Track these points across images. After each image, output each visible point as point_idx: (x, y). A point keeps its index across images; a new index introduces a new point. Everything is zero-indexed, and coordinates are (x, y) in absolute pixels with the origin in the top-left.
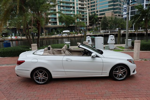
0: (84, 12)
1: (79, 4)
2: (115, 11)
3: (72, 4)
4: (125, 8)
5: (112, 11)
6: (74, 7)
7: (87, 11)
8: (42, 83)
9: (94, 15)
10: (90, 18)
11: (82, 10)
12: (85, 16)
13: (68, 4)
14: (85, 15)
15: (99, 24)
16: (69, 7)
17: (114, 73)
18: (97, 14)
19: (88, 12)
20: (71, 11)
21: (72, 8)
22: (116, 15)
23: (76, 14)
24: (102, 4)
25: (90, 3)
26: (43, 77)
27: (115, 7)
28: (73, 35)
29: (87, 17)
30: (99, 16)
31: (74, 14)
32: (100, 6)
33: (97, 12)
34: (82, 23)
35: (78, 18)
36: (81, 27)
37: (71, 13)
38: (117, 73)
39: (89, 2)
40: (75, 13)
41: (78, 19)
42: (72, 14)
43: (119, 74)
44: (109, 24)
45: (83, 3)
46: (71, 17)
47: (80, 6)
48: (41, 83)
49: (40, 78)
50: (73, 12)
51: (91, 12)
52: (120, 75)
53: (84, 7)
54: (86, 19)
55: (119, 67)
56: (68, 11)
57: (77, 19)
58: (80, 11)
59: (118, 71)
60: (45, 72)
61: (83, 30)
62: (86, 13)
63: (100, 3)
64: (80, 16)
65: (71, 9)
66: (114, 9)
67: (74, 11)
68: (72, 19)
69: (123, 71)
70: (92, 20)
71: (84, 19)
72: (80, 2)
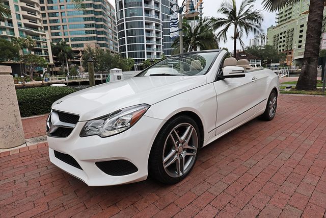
1: (24, 17)
2: (100, 42)
4: (175, 21)
5: (96, 41)
6: (10, 22)
7: (42, 35)
9: (62, 44)
10: (55, 51)
11: (34, 31)
12: (42, 44)
14: (43, 42)
18: (67, 43)
19: (47, 38)
20: (3, 29)
21: (3, 21)
22: (103, 50)
23: (17, 38)
24: (75, 28)
25: (48, 21)
27: (99, 36)
28: (20, 82)
29: (47, 47)
30: (73, 49)
31: (14, 37)
32: (71, 30)
33: (67, 40)
34: (38, 59)
35: (24, 46)
36: (37, 65)
37: (4, 33)
39: (44, 19)
40: (14, 34)
41: (24, 50)
42: (7, 37)
44: (98, 62)
45: (34, 16)
46: (6, 42)
47: (27, 21)
50: (8, 31)
51: (52, 39)
53: (38, 26)
54: (46, 51)
57: (22, 48)
58: (27, 33)
61: (44, 72)
62: (46, 40)
63: (70, 23)
64: (30, 43)
65: (3, 24)
66: (99, 39)
67: (12, 30)
68: (9, 46)
70: (61, 55)
71: (40, 50)
72: (25, 13)
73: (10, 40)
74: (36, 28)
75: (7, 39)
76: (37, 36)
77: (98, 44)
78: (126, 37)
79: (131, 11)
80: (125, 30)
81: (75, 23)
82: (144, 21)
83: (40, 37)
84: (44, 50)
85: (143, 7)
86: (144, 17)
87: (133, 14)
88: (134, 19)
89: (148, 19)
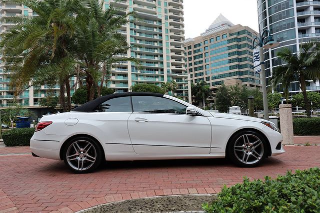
0: (182, 79)
1: (173, 64)
2: (242, 77)
3: (159, 63)
5: (237, 77)
6: (162, 70)
7: (187, 78)
8: (84, 169)
9: (201, 84)
10: (194, 90)
11: (178, 75)
12: (183, 86)
13: (151, 64)
14: (185, 84)
15: (213, 101)
16: (153, 70)
17: (236, 148)
18: (208, 82)
20: (157, 77)
21: (158, 70)
22: (246, 85)
23: (166, 82)
24: (217, 65)
25: (193, 64)
26: (85, 156)
29: (187, 87)
30: (211, 87)
31: (161, 83)
32: (212, 68)
33: (208, 79)
35: (169, 89)
37: (157, 80)
38: (241, 148)
39: (190, 62)
40: (163, 80)
41: (169, 92)
42: (158, 83)
43: (247, 152)
44: (232, 100)
45: (180, 62)
46: (156, 88)
47: (174, 68)
48: (80, 169)
49: (79, 158)
50: (160, 78)
51: (196, 80)
52: (250, 153)
53: (182, 70)
54: (187, 93)
55: (245, 136)
56: (151, 77)
57: (167, 91)
58: (173, 78)
59: (243, 145)
60: (90, 145)
62: (187, 81)
63: (212, 62)
64: (174, 86)
65: (157, 73)
66: (240, 73)
67: (163, 77)
68: (157, 90)
69: (254, 145)
70: (199, 94)
71: (182, 92)
72: (174, 61)
73: (160, 86)
74: (180, 72)
75: (158, 85)
76: (181, 79)
77: (239, 79)
78: (271, 68)
79: (278, 36)
80: (271, 59)
81: (217, 61)
82: (298, 44)
83: (183, 79)
84: (185, 91)
85: (297, 27)
86: (297, 39)
87: (282, 39)
88: (282, 44)
89: (304, 40)
